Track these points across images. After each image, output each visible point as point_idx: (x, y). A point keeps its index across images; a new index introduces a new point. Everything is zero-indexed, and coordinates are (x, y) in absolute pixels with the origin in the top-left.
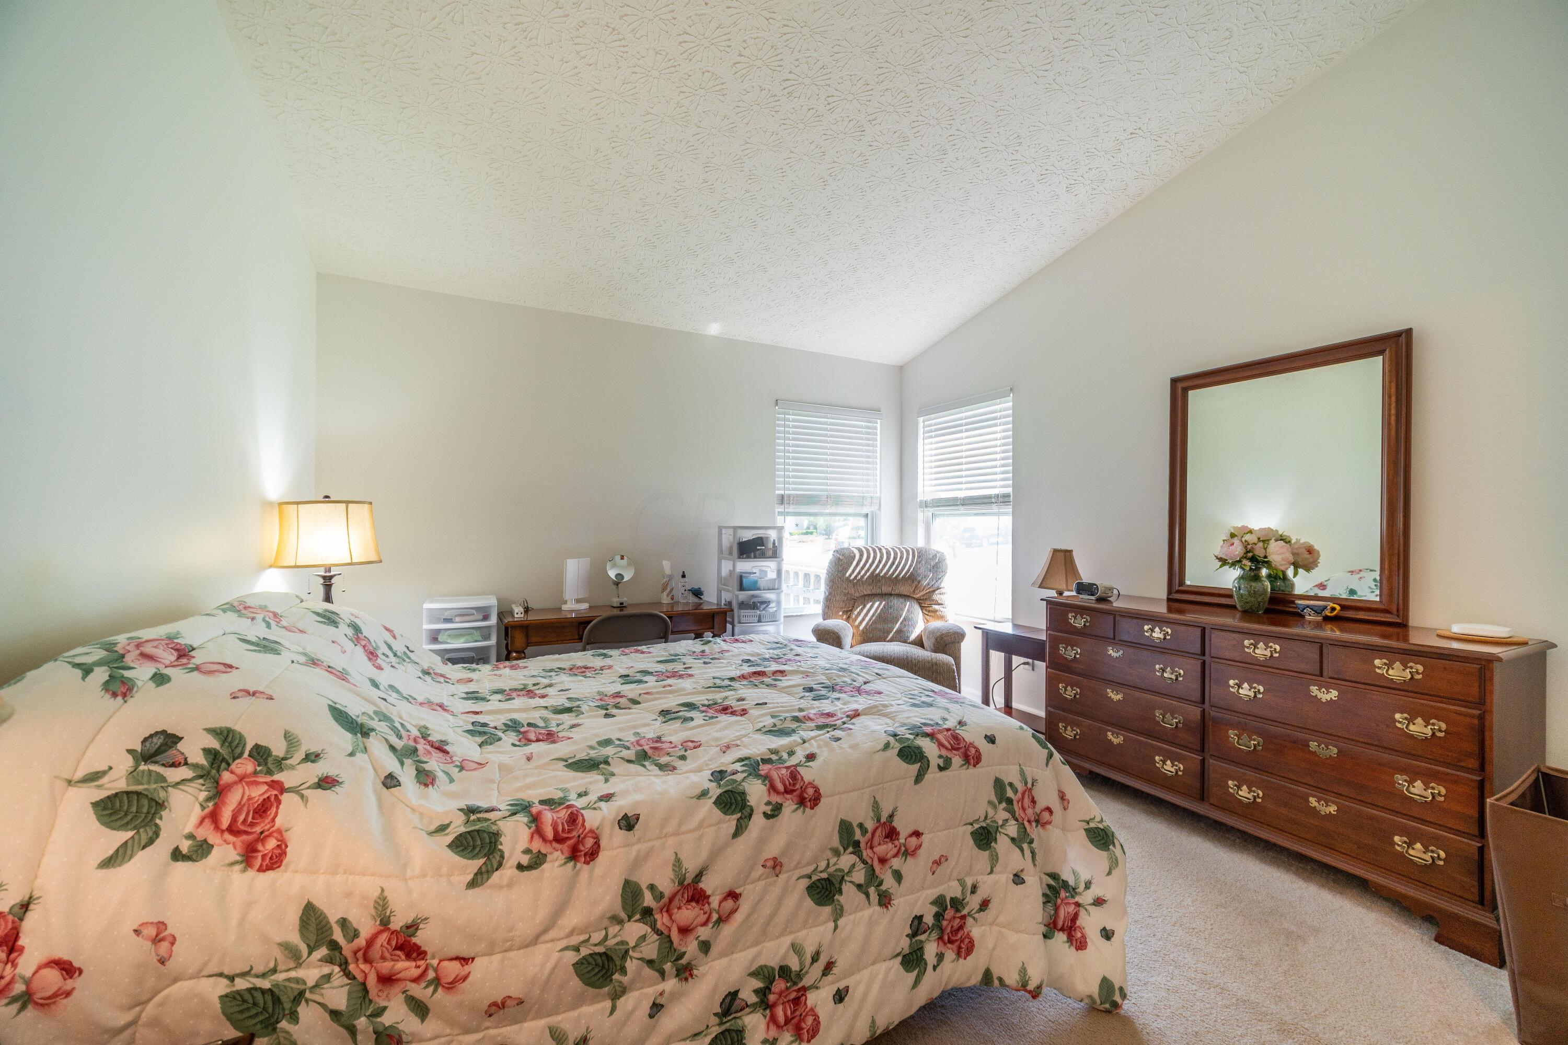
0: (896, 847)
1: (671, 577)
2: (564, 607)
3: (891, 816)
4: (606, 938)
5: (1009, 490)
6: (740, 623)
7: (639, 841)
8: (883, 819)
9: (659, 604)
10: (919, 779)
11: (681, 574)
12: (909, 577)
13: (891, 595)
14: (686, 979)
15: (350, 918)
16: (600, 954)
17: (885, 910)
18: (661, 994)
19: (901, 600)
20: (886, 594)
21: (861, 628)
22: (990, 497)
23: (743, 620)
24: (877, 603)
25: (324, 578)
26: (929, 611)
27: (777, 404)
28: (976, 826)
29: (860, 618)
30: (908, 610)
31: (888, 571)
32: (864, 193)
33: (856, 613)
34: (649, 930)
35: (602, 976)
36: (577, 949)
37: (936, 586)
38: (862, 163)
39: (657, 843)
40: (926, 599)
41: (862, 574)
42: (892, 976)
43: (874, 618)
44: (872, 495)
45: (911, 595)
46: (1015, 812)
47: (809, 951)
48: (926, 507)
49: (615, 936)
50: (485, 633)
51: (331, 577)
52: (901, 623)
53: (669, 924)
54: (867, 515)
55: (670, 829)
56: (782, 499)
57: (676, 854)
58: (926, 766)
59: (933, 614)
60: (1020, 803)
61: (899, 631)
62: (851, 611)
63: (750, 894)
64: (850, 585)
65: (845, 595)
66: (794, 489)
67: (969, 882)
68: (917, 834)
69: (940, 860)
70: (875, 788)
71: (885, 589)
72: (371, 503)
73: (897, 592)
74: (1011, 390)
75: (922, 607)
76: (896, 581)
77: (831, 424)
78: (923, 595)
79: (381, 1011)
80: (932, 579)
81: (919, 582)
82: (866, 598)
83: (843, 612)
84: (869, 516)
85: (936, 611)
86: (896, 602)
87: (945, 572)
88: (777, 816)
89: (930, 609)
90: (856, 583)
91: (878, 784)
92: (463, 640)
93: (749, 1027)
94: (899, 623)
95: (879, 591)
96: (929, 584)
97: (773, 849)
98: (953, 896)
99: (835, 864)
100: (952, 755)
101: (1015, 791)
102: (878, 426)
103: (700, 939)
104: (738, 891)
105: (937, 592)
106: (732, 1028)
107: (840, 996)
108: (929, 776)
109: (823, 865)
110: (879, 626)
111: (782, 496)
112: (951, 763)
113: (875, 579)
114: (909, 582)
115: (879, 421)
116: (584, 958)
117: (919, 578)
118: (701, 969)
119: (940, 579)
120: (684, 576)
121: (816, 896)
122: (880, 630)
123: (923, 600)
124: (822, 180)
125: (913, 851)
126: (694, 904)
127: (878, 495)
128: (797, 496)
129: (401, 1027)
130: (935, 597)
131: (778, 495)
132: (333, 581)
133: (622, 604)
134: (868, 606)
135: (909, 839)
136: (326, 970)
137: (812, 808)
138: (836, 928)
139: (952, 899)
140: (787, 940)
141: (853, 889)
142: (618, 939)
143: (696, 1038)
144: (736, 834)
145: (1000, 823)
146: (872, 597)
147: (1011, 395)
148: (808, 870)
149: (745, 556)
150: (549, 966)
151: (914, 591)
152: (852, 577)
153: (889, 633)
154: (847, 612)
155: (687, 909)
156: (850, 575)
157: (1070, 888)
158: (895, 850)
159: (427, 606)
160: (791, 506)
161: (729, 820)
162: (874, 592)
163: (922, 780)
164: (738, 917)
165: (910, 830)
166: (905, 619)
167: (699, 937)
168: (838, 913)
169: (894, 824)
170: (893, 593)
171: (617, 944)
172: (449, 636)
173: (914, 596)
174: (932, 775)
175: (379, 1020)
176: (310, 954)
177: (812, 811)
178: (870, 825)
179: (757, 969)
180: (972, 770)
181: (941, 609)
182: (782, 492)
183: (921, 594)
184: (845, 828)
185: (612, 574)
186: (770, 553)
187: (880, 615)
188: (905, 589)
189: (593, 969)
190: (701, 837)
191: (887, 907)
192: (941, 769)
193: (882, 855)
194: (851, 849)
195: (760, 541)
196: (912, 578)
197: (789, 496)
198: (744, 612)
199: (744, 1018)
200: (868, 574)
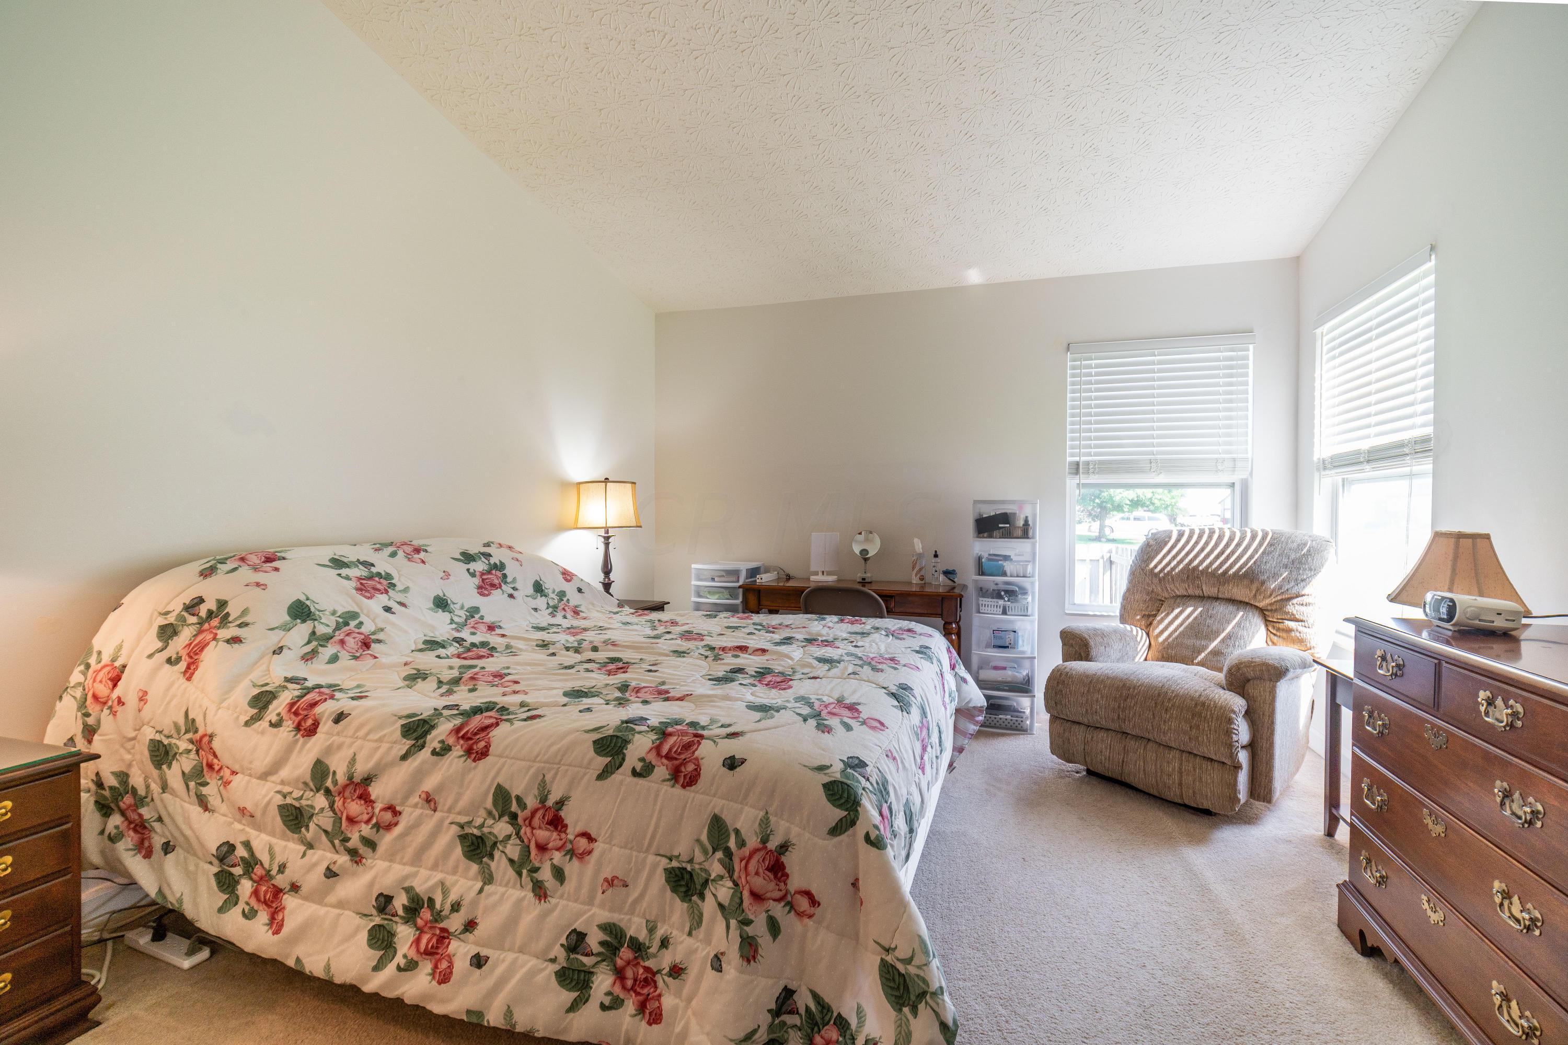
0: (561, 839)
1: (920, 556)
2: (813, 578)
3: (561, 803)
4: (301, 798)
5: (1429, 430)
6: (979, 612)
7: (338, 734)
8: (550, 803)
9: (910, 583)
10: (603, 775)
11: (934, 553)
12: (1246, 575)
13: (1217, 599)
14: (356, 862)
15: (197, 720)
16: (296, 808)
17: (537, 902)
18: (334, 863)
19: (1231, 608)
20: (1209, 597)
21: (1161, 639)
22: (1401, 445)
23: (982, 609)
24: (1190, 610)
25: (604, 537)
26: (1278, 629)
27: (1068, 349)
28: (675, 864)
29: (1161, 627)
30: (1239, 624)
31: (1211, 564)
32: (1018, 48)
33: (1159, 618)
34: (327, 806)
35: (295, 824)
36: (285, 797)
37: (1294, 591)
38: (982, 13)
39: (348, 741)
40: (1276, 610)
41: (1172, 565)
42: (540, 978)
43: (1181, 629)
44: (1235, 456)
45: (1252, 602)
46: (733, 870)
47: (453, 897)
48: (1325, 468)
49: (308, 799)
50: (732, 592)
51: (608, 538)
52: (1223, 641)
53: (342, 809)
54: (1232, 485)
55: (361, 733)
56: (1076, 468)
57: (355, 755)
58: (617, 764)
59: (1284, 635)
60: (743, 863)
61: (1216, 653)
62: (1155, 616)
63: (409, 815)
64: (1156, 581)
65: (1148, 594)
66: (1096, 454)
67: (660, 932)
68: (586, 835)
69: (613, 881)
70: (547, 765)
71: (1209, 590)
72: (634, 483)
73: (1227, 596)
74: (1433, 248)
75: (1267, 622)
76: (1223, 579)
77: (1160, 363)
78: (1271, 604)
79: (205, 784)
80: (1287, 580)
81: (1263, 583)
82: (1178, 601)
83: (1143, 616)
84: (1238, 487)
85: (1289, 630)
86: (1221, 609)
87: (1315, 571)
88: (443, 755)
89: (1281, 626)
90: (1164, 578)
91: (553, 763)
92: (717, 596)
93: (399, 936)
94: (1219, 639)
95: (1198, 592)
96: (1280, 588)
97: (429, 784)
98: (633, 935)
99: (490, 827)
100: (659, 763)
101: (742, 844)
102: (1251, 354)
103: (362, 833)
104: (398, 808)
105: (1295, 601)
106: (387, 927)
107: (478, 962)
108: (617, 777)
109: (478, 821)
110: (1189, 642)
111: (1078, 464)
112: (652, 771)
113: (1191, 574)
114: (1246, 582)
115: (1251, 347)
116: (287, 804)
117: (1262, 578)
118: (370, 861)
119: (1303, 580)
120: (936, 556)
121: (466, 849)
122: (1187, 647)
123: (1271, 610)
124: (952, 60)
125: (580, 854)
126: (363, 802)
127: (1250, 456)
128: (1101, 462)
129: (210, 799)
130: (1291, 608)
131: (1070, 463)
132: (610, 540)
133: (864, 579)
134: (1177, 611)
135: (578, 839)
136: (191, 747)
137: (474, 761)
138: (481, 891)
139: (631, 937)
140: (438, 876)
141: (504, 861)
142: (309, 802)
143: (364, 918)
144: (404, 758)
145: (713, 876)
146: (1186, 598)
147: (1433, 257)
148: (463, 819)
149: (986, 535)
150: (267, 799)
151: (1255, 595)
152: (1157, 570)
153: (1199, 653)
154: (1149, 616)
155: (357, 803)
156: (1156, 566)
157: (848, 1032)
158: (560, 843)
159: (694, 566)
160: (1092, 476)
161: (405, 743)
162: (1190, 592)
163: (606, 778)
164: (397, 831)
165: (579, 828)
166: (1229, 636)
167: (361, 831)
168: (488, 878)
169: (562, 814)
170: (1220, 596)
171: (307, 806)
172: (709, 592)
173: (1257, 604)
174: (622, 776)
175: (201, 788)
176: (184, 734)
177: (474, 764)
178: (531, 802)
179: (409, 887)
180: (678, 790)
181: (1300, 628)
182: (1077, 459)
183: (1268, 601)
184: (502, 796)
185: (857, 549)
186: (1019, 533)
187: (1191, 626)
188: (1239, 592)
189: (288, 816)
190: (379, 748)
191: (540, 900)
192: (635, 773)
193: (542, 841)
194: (506, 818)
195: (1005, 518)
196: (1250, 577)
197: (1087, 463)
198: (984, 601)
199: (399, 925)
200: (1181, 566)
